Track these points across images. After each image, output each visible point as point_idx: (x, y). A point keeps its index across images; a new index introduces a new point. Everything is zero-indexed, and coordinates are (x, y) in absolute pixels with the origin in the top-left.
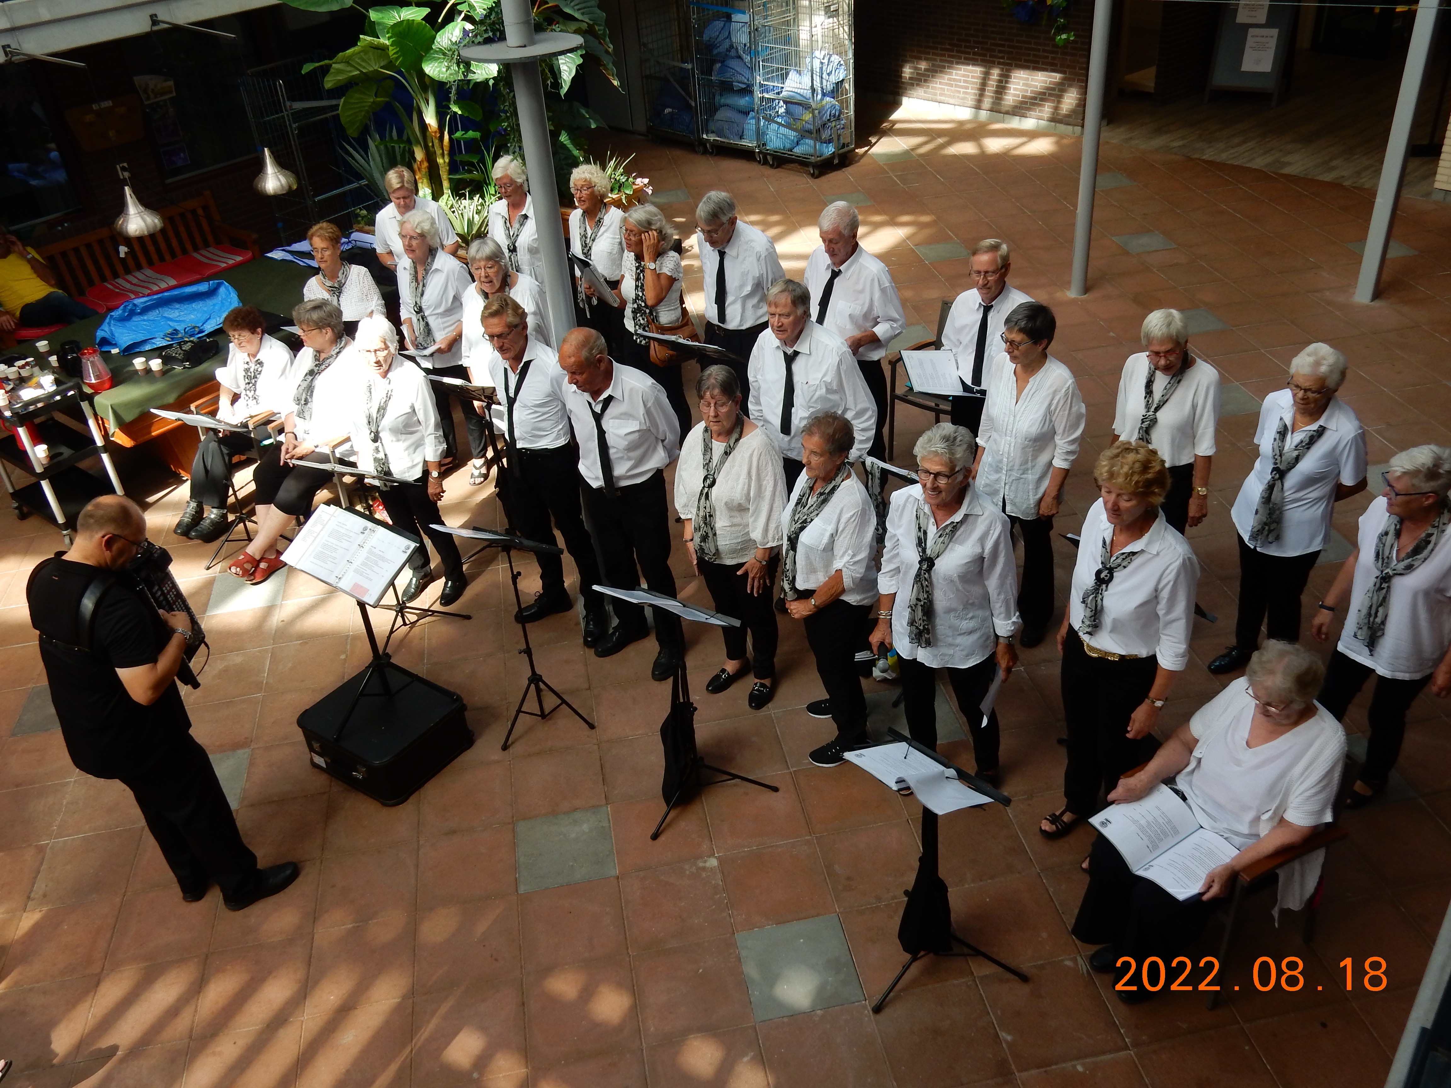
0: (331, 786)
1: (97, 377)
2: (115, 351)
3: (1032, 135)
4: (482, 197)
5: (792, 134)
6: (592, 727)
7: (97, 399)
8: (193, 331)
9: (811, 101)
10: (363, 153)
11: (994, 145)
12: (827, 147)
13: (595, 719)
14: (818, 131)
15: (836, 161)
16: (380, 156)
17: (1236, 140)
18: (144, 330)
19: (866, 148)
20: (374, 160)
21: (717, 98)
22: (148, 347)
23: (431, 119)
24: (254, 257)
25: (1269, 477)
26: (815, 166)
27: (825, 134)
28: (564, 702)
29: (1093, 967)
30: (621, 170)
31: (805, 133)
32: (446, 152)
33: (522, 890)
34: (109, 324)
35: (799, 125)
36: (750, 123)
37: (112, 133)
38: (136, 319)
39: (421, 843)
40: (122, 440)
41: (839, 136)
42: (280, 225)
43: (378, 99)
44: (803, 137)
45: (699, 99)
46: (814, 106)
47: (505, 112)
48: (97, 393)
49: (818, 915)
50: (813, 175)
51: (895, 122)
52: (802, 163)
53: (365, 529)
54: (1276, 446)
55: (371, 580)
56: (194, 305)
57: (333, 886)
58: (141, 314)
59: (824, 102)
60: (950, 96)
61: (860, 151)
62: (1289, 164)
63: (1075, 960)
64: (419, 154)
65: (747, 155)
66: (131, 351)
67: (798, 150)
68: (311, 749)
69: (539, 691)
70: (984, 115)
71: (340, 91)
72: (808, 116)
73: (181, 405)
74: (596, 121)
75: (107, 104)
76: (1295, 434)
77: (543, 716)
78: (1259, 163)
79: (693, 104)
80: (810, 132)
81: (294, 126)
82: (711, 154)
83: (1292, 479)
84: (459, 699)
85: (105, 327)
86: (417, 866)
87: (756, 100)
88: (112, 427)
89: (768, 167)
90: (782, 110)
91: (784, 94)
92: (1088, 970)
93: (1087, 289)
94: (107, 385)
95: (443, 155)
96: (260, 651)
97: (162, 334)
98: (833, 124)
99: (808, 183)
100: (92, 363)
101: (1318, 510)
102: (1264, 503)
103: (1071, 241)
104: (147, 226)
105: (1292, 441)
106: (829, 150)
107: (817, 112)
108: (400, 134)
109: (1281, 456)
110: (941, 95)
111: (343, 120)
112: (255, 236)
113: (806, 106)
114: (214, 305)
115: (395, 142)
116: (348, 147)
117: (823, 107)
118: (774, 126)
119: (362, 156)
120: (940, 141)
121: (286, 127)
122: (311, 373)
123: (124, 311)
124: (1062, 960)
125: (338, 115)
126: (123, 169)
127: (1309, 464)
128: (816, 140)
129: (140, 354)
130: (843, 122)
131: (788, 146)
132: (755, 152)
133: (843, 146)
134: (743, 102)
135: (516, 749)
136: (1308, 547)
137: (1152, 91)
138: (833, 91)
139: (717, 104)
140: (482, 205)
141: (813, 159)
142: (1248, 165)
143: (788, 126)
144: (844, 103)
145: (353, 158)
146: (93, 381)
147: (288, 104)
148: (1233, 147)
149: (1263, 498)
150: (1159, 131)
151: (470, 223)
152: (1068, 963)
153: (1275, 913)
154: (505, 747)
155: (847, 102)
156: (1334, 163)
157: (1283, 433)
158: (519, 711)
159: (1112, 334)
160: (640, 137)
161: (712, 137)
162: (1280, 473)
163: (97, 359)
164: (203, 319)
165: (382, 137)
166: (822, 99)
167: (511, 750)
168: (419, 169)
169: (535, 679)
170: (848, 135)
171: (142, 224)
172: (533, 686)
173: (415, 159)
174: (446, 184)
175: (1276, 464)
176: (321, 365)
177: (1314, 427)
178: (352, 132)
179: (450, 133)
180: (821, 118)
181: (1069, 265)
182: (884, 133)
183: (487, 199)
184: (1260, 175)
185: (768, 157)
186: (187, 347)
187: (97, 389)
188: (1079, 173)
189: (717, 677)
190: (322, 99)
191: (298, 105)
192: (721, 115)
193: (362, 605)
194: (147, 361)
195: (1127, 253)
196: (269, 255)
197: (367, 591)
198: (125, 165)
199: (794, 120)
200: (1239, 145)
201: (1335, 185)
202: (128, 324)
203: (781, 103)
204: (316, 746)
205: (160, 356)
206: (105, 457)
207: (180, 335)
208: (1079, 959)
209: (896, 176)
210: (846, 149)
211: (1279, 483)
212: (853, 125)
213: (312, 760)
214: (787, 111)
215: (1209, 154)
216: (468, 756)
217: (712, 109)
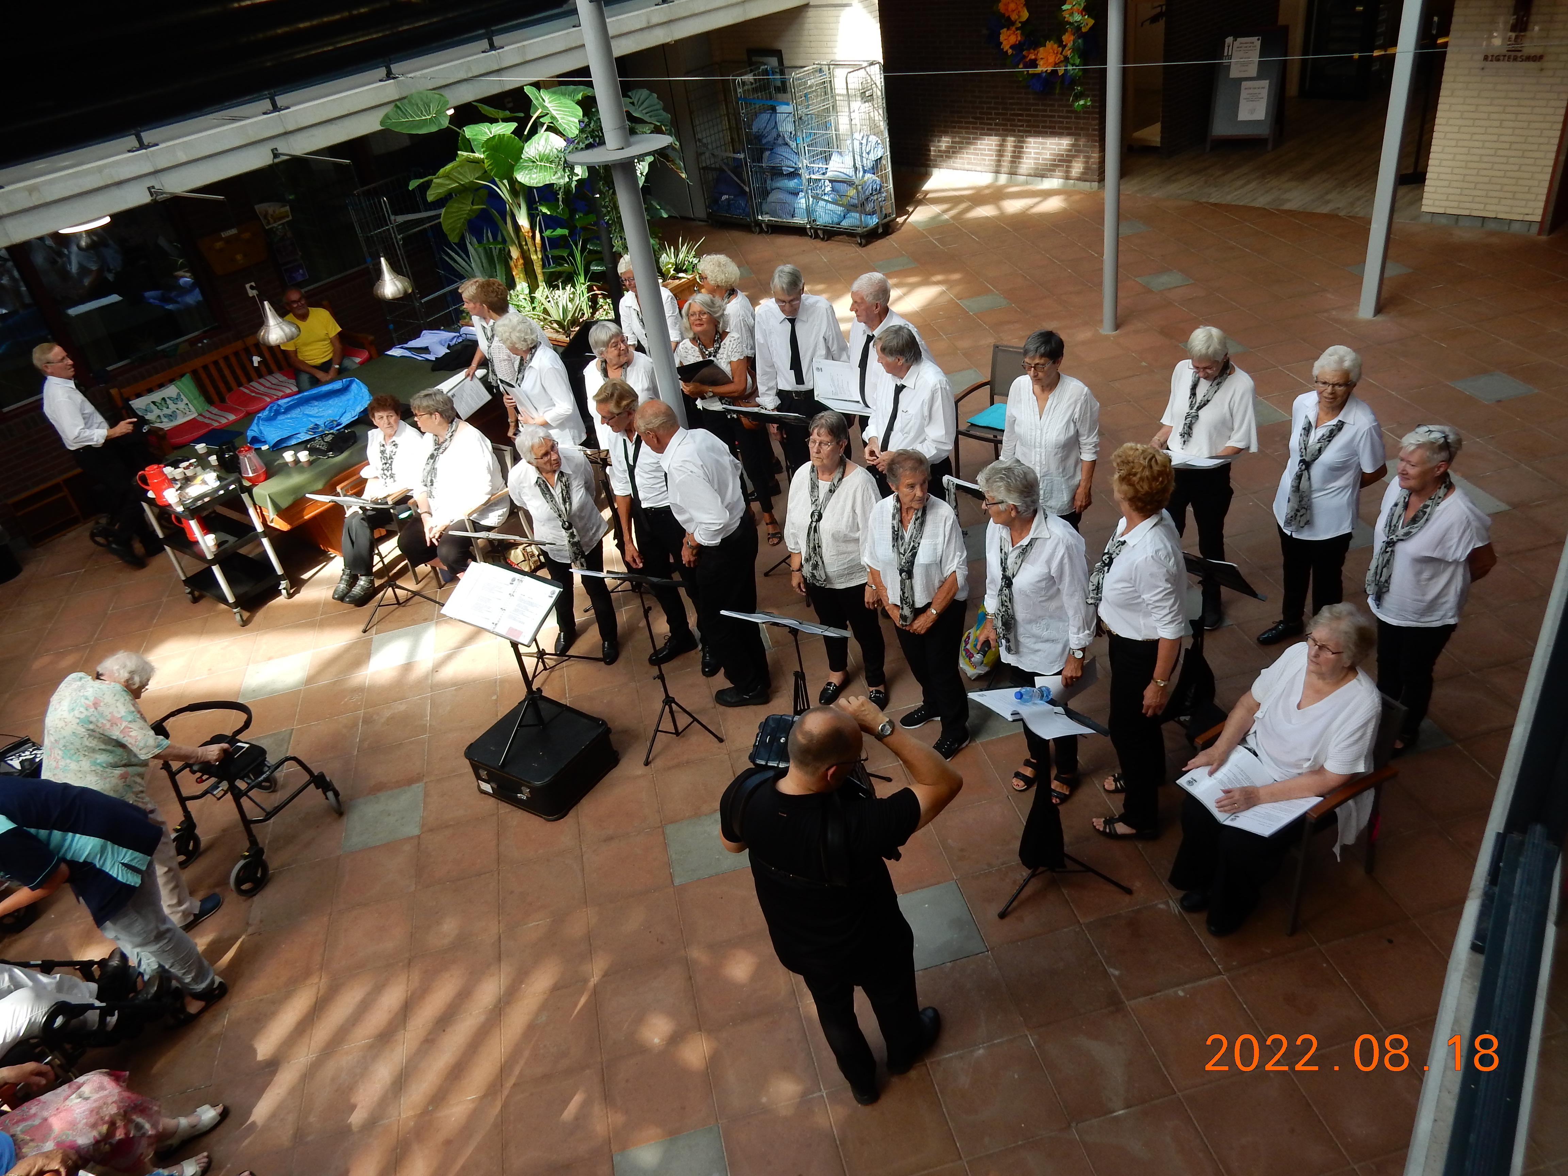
0: (498, 808)
1: (254, 471)
2: (265, 448)
3: (1047, 194)
4: (574, 286)
5: (839, 210)
6: (721, 740)
7: (255, 490)
8: (331, 425)
9: (854, 177)
10: (464, 256)
11: (1013, 206)
12: (871, 218)
13: (722, 733)
14: (863, 204)
15: (880, 230)
16: (480, 258)
17: (1239, 183)
18: (289, 426)
19: (905, 217)
20: (475, 261)
21: (769, 182)
22: (293, 442)
23: (523, 221)
24: (370, 358)
25: (1297, 468)
26: (862, 236)
27: (869, 207)
28: (695, 719)
29: (1183, 907)
30: (693, 253)
31: (851, 208)
32: (538, 249)
33: (677, 882)
34: (258, 424)
35: (845, 201)
36: (802, 202)
37: (239, 257)
38: (280, 418)
39: (584, 850)
40: (281, 525)
41: (881, 208)
42: (391, 326)
43: (475, 207)
44: (849, 211)
45: (752, 186)
46: (857, 183)
47: (606, 207)
48: (254, 485)
49: (938, 883)
50: (860, 244)
51: (927, 193)
52: (850, 234)
53: (514, 580)
54: (1302, 441)
55: (523, 623)
56: (330, 402)
57: (512, 892)
58: (284, 413)
59: (866, 178)
60: (976, 164)
61: (900, 220)
62: (1288, 200)
63: (1167, 903)
64: (515, 253)
65: (799, 231)
66: (279, 447)
67: (845, 223)
68: (479, 777)
69: (671, 712)
70: (1003, 179)
71: (441, 202)
72: (852, 192)
73: (330, 489)
74: (666, 211)
75: (233, 231)
76: (1318, 430)
77: (677, 733)
78: (1262, 201)
79: (747, 189)
80: (855, 206)
81: (399, 237)
82: (767, 233)
83: (1317, 470)
84: (604, 723)
85: (254, 427)
86: (583, 870)
87: (804, 181)
88: (271, 514)
89: (819, 240)
90: (828, 189)
91: (829, 174)
92: (1179, 912)
93: (1117, 326)
94: (262, 478)
95: (536, 251)
96: (420, 699)
97: (305, 429)
98: (876, 197)
99: (856, 252)
100: (249, 459)
101: (1345, 497)
102: (1294, 492)
103: (1101, 284)
104: (286, 335)
105: (1316, 435)
106: (873, 221)
107: (860, 187)
108: (495, 238)
109: (1305, 449)
110: (969, 163)
111: (445, 228)
112: (371, 338)
113: (850, 183)
114: (348, 400)
115: (491, 244)
116: (450, 252)
117: (865, 182)
118: (822, 203)
119: (464, 260)
120: (962, 206)
121: (392, 239)
122: (432, 456)
123: (270, 411)
124: (1156, 905)
125: (440, 223)
126: (252, 288)
127: (1331, 455)
128: (861, 213)
129: (287, 448)
130: (884, 195)
131: (836, 220)
132: (805, 228)
133: (886, 216)
134: (792, 184)
135: (657, 764)
136: (1338, 529)
137: (1159, 145)
138: (873, 168)
139: (769, 188)
140: (574, 293)
141: (859, 230)
142: (1252, 204)
143: (834, 202)
144: (884, 178)
145: (455, 261)
146: (251, 475)
147: (392, 218)
148: (1236, 190)
149: (1293, 486)
150: (1168, 180)
151: (565, 310)
152: (1162, 906)
153: (1337, 850)
154: (647, 763)
155: (886, 176)
156: (1328, 197)
157: (1307, 429)
158: (657, 730)
159: (1144, 364)
160: (701, 223)
161: (767, 218)
162: (1306, 464)
163: (252, 455)
164: (340, 413)
165: (480, 241)
166: (863, 176)
167: (652, 765)
168: (516, 266)
169: (669, 701)
170: (889, 206)
171: (281, 333)
172: (667, 707)
173: (511, 258)
174: (540, 278)
175: (1302, 456)
176: (439, 448)
177: (1334, 422)
178: (453, 238)
179: (541, 232)
180: (864, 193)
181: (1100, 305)
182: (920, 203)
183: (578, 288)
184: (1264, 213)
185: (819, 232)
186: (328, 439)
187: (255, 482)
188: (1103, 224)
189: (825, 690)
190: (420, 211)
191: (401, 219)
192: (772, 197)
193: (515, 645)
194: (295, 454)
195: (1150, 291)
196: (389, 353)
197: (520, 633)
198: (253, 284)
199: (840, 196)
200: (1242, 186)
201: (1332, 217)
202: (274, 423)
203: (827, 182)
204: (484, 774)
205: (306, 449)
206: (265, 541)
207: (320, 429)
208: (1171, 902)
209: (935, 239)
210: (888, 219)
211: (1305, 473)
212: (893, 196)
213: (479, 786)
214: (833, 190)
215: (1216, 196)
216: (615, 773)
217: (765, 193)
